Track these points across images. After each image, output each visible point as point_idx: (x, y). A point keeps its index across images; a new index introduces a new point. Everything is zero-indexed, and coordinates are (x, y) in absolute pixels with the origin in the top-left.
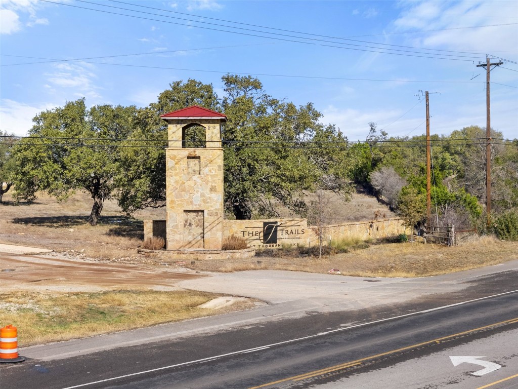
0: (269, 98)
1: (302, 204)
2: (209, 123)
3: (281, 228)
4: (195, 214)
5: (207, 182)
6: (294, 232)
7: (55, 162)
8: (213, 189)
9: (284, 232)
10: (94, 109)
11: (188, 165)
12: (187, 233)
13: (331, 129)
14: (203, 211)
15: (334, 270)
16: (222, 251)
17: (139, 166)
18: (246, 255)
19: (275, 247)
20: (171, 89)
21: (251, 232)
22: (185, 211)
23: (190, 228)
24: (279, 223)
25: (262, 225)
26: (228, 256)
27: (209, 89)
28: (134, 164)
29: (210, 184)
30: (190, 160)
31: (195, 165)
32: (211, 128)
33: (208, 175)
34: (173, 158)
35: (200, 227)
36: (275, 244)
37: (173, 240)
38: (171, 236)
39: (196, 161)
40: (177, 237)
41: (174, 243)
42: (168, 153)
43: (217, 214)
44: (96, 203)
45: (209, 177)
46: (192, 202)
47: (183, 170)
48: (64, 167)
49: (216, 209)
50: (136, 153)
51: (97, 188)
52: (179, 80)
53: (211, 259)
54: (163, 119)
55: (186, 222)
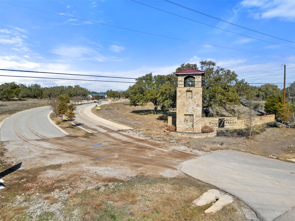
0: (220, 68)
1: (233, 110)
2: (197, 75)
3: (227, 121)
4: (189, 116)
5: (195, 102)
6: (231, 123)
7: (141, 93)
8: (198, 105)
9: (227, 123)
10: (155, 76)
11: (187, 95)
12: (185, 124)
13: (243, 81)
14: (193, 115)
15: (273, 156)
16: (202, 134)
17: (167, 95)
18: (213, 136)
19: (223, 129)
20: (181, 67)
21: (213, 123)
22: (185, 115)
23: (187, 122)
24: (225, 119)
25: (218, 120)
26: (205, 136)
27: (195, 65)
28: (165, 94)
29: (196, 103)
30: (187, 92)
31: (190, 94)
32: (198, 78)
33: (195, 99)
34: (180, 91)
35: (192, 122)
36: (223, 128)
37: (179, 127)
38: (178, 126)
39: (190, 93)
40: (181, 126)
41: (180, 129)
42: (178, 89)
43: (199, 117)
44: (156, 107)
45: (196, 100)
46: (188, 111)
47: (184, 97)
48: (144, 95)
49: (199, 114)
50: (166, 90)
51: (155, 102)
52: (184, 63)
53: (197, 138)
54: (176, 74)
55: (185, 119)
